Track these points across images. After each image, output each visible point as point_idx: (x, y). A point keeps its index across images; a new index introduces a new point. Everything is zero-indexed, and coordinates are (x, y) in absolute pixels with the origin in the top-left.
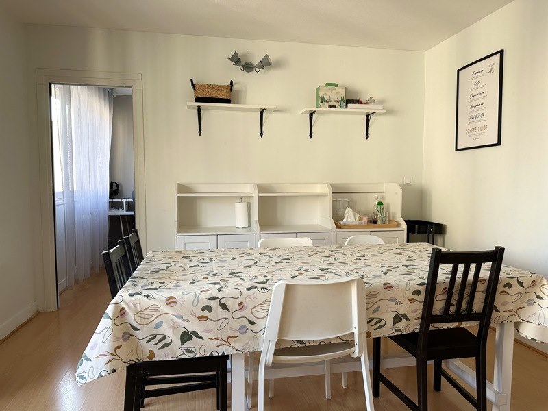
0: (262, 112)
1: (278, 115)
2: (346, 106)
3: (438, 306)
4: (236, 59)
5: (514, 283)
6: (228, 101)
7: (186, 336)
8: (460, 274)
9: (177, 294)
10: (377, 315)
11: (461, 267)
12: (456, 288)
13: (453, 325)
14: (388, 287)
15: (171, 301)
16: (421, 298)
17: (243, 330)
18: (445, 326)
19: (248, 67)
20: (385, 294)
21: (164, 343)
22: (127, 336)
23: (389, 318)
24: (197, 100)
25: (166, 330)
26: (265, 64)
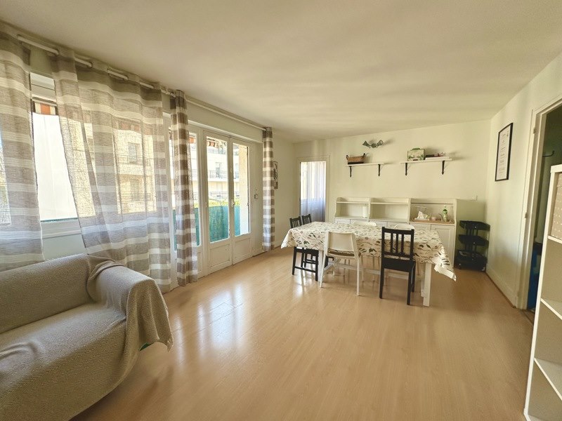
0: (379, 165)
1: (388, 166)
2: (424, 159)
3: (388, 249)
4: (366, 144)
5: (425, 245)
6: (362, 163)
7: (305, 242)
8: (395, 238)
9: (303, 230)
10: (363, 248)
11: (395, 235)
12: (394, 243)
13: (397, 258)
14: (367, 238)
15: (302, 232)
16: (380, 244)
17: (319, 243)
18: (393, 257)
19: (374, 146)
20: (365, 240)
21: (300, 243)
22: (292, 239)
23: (368, 250)
24: (349, 164)
25: (300, 240)
26: (380, 144)
